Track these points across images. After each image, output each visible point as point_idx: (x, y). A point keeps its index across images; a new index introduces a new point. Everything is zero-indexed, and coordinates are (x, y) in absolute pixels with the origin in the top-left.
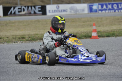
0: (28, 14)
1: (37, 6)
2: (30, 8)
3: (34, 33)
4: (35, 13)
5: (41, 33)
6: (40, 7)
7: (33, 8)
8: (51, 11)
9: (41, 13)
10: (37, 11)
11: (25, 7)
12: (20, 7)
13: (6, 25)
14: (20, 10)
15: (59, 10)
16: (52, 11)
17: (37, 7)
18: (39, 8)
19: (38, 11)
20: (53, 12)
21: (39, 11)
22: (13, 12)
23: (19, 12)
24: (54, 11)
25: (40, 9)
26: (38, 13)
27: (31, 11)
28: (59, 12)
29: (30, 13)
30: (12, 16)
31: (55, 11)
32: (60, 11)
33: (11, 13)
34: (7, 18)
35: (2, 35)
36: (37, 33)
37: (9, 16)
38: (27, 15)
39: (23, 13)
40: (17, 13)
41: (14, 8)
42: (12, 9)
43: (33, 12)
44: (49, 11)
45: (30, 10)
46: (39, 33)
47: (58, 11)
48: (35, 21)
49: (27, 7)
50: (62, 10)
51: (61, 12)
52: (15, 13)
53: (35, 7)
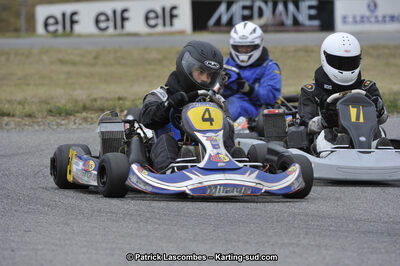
0: (274, 25)
2: (280, 7)
4: (296, 22)
6: (314, 3)
7: (291, 7)
8: (350, 19)
9: (316, 23)
10: (303, 18)
11: (266, 3)
12: (248, 3)
14: (247, 12)
15: (376, 17)
16: (354, 18)
17: (304, 6)
18: (310, 7)
19: (307, 17)
20: (355, 22)
21: (311, 18)
22: (225, 19)
23: (245, 18)
24: (358, 19)
25: (313, 12)
26: (307, 22)
27: (284, 18)
28: (378, 22)
29: (282, 24)
30: (220, 32)
31: (362, 17)
32: (380, 19)
33: (218, 22)
34: (205, 38)
37: (213, 32)
38: (270, 28)
39: (257, 22)
41: (230, 4)
42: (223, 7)
43: (289, 21)
44: (344, 19)
45: (281, 14)
47: (373, 19)
48: (296, 51)
49: (270, 4)
50: (384, 17)
51: (384, 21)
52: (230, 22)
53: (296, 4)
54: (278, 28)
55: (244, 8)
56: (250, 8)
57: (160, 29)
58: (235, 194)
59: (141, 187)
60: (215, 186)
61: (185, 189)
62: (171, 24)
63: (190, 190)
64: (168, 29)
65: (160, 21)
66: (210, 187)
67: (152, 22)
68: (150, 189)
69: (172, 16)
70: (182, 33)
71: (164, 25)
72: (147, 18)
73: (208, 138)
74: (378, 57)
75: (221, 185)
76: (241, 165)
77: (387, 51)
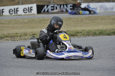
0: (60, 11)
1: (69, 4)
2: (62, 6)
3: (66, 30)
4: (67, 11)
5: (72, 30)
6: (72, 5)
7: (65, 6)
10: (68, 9)
11: (58, 5)
12: (53, 5)
13: (40, 22)
14: (52, 8)
17: (69, 6)
18: (71, 6)
22: (46, 10)
23: (52, 10)
25: (71, 8)
26: (70, 10)
27: (63, 9)
29: (63, 11)
30: (45, 14)
33: (44, 11)
34: (41, 16)
35: (35, 32)
36: (68, 29)
37: (43, 14)
39: (55, 11)
40: (50, 11)
41: (47, 6)
42: (46, 7)
43: (65, 10)
45: (62, 8)
46: (70, 30)
48: (67, 19)
49: (59, 6)
52: (48, 11)
53: (67, 5)
54: (62, 12)
55: (52, 7)
56: (54, 7)
57: (28, 13)
58: (77, 58)
59: (51, 57)
60: (72, 56)
61: (64, 57)
62: (31, 12)
63: (65, 57)
64: (30, 13)
65: (28, 11)
66: (70, 56)
67: (25, 11)
68: (53, 57)
69: (31, 10)
70: (34, 14)
71: (29, 12)
72: (24, 11)
73: (67, 43)
74: (90, 20)
75: (73, 56)
76: (77, 50)
77: (93, 18)
